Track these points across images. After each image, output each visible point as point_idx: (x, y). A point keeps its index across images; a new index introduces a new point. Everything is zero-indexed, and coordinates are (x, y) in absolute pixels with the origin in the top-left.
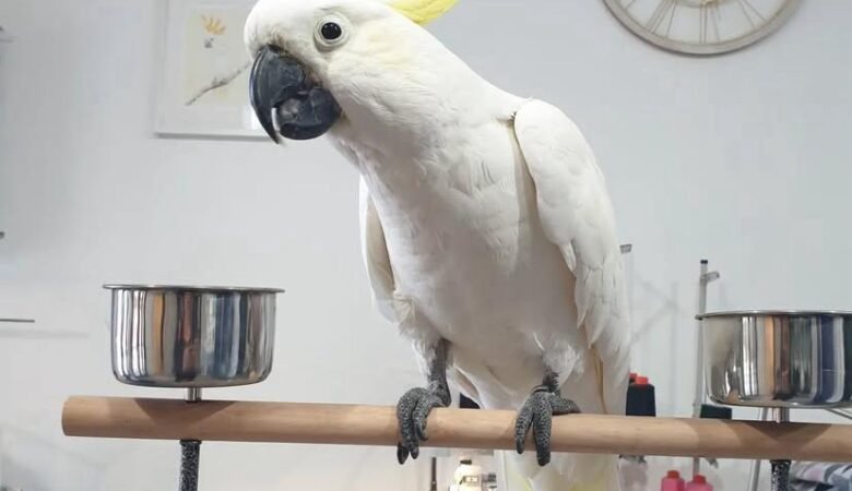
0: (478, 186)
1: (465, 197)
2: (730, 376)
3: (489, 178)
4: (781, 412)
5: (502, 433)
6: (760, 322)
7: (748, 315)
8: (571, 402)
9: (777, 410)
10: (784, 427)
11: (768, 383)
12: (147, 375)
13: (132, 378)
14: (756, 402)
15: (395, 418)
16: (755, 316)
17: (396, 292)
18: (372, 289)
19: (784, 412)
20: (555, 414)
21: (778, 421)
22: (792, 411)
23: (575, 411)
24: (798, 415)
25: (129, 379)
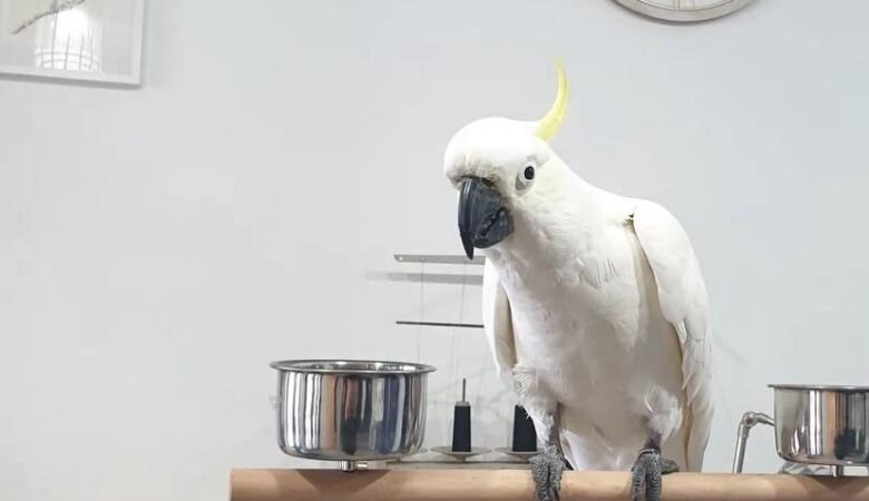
0: (606, 280)
1: (592, 288)
2: (799, 434)
3: (613, 272)
4: (837, 469)
5: (620, 492)
6: (824, 394)
7: (816, 390)
8: (672, 463)
9: (834, 467)
10: (841, 480)
11: (830, 446)
12: (319, 448)
13: (302, 451)
14: (821, 460)
15: (532, 481)
16: (821, 390)
17: (517, 365)
18: (497, 364)
19: (839, 468)
20: (663, 473)
21: (835, 475)
22: (845, 468)
23: (676, 471)
24: (851, 470)
25: (300, 452)
